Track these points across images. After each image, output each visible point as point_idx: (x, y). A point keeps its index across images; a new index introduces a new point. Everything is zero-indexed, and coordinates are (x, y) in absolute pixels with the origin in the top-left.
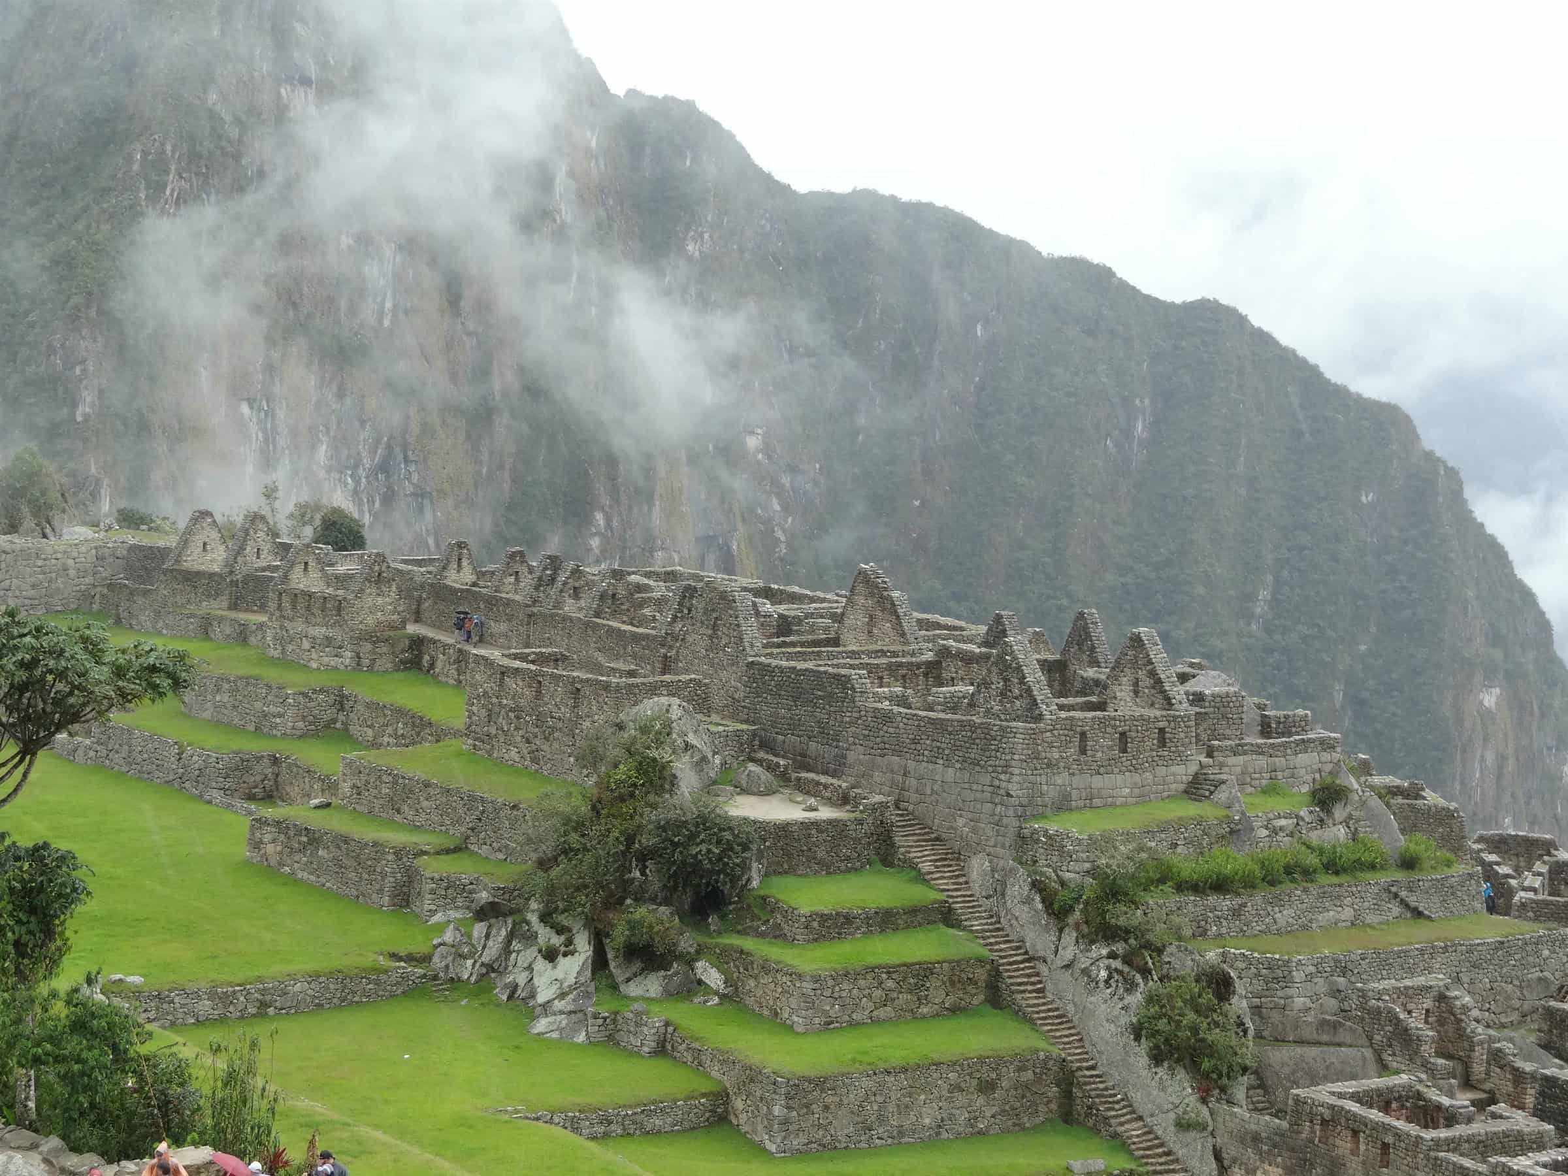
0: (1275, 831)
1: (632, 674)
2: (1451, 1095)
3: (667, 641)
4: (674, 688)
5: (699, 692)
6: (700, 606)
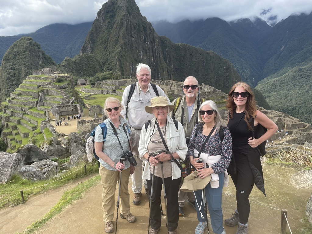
0: (218, 100)
3: (171, 87)
4: (172, 91)
5: (173, 91)
6: (173, 84)
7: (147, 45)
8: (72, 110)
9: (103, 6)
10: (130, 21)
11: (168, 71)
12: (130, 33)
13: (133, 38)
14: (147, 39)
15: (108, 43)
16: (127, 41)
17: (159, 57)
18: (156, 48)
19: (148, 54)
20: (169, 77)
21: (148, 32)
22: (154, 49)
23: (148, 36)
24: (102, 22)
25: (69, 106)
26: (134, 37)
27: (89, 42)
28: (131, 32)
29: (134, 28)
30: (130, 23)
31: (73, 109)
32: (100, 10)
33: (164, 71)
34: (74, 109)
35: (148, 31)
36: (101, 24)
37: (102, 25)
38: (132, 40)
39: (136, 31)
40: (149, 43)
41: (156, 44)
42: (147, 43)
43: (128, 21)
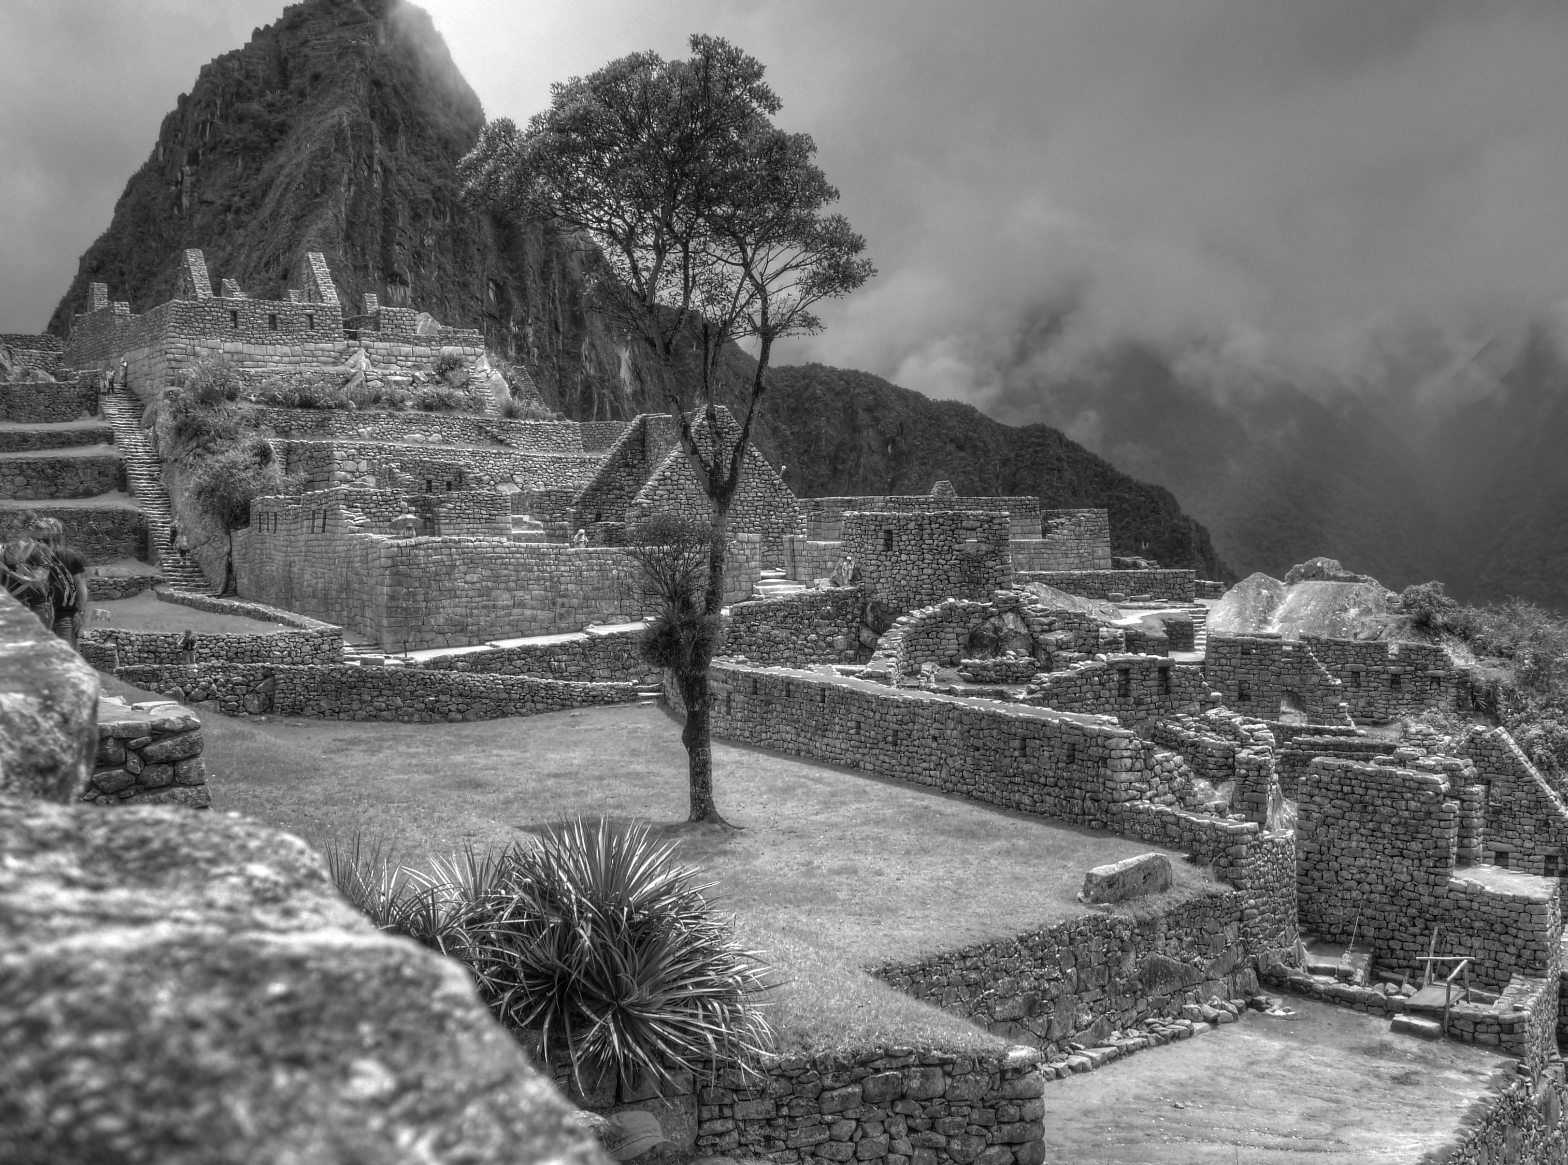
0: (389, 384)
9: (206, 72)
10: (386, 170)
12: (376, 248)
13: (399, 287)
14: (516, 303)
18: (592, 372)
21: (532, 254)
23: (532, 283)
24: (188, 181)
26: (409, 277)
28: (386, 242)
29: (416, 217)
30: (384, 185)
32: (183, 100)
35: (527, 247)
36: (179, 198)
37: (185, 201)
39: (429, 241)
40: (536, 331)
41: (593, 346)
42: (515, 329)
43: (370, 168)
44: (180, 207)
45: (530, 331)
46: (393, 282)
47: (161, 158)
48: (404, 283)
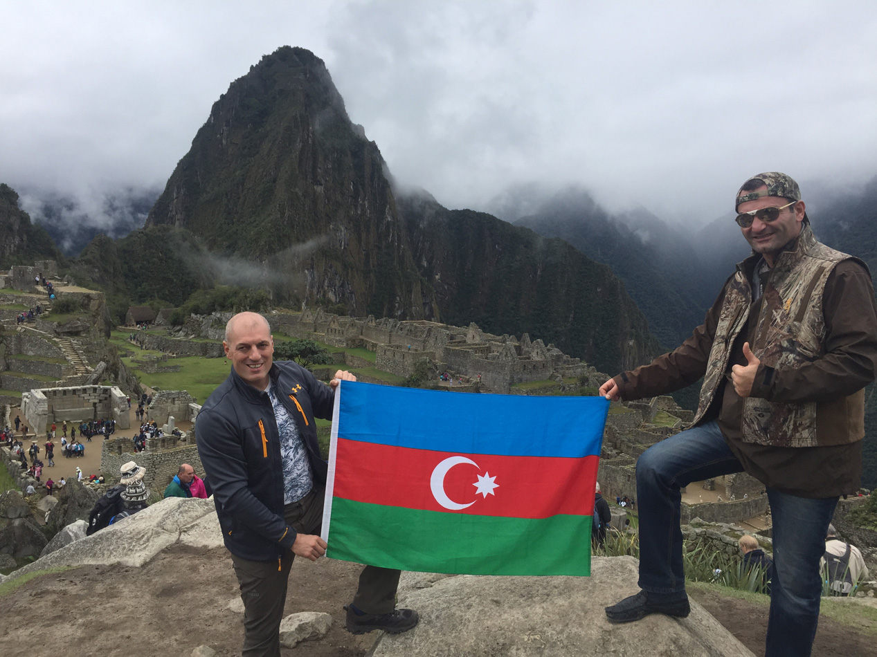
0: (571, 388)
1: (416, 350)
2: (611, 451)
3: (424, 342)
4: (427, 354)
5: (433, 355)
6: (432, 333)
7: (362, 210)
8: (95, 404)
9: (232, 85)
10: (314, 136)
11: (423, 293)
12: (310, 170)
13: (320, 187)
14: (361, 191)
15: (239, 198)
16: (300, 194)
17: (399, 246)
18: (390, 219)
19: (364, 235)
20: (427, 308)
21: (368, 171)
22: (385, 222)
23: (368, 183)
24: (225, 134)
25: (85, 390)
26: (323, 182)
27: (178, 193)
28: (314, 168)
29: (325, 156)
30: (313, 142)
31: (96, 401)
32: (222, 96)
33: (410, 292)
34: (100, 401)
35: (366, 168)
36: (221, 140)
37: (224, 142)
38: (315, 192)
39: (330, 166)
40: (369, 203)
41: (390, 209)
42: (361, 202)
43: (308, 135)
44: (222, 144)
45: (366, 202)
46: (317, 184)
47: (212, 122)
48: (322, 185)
